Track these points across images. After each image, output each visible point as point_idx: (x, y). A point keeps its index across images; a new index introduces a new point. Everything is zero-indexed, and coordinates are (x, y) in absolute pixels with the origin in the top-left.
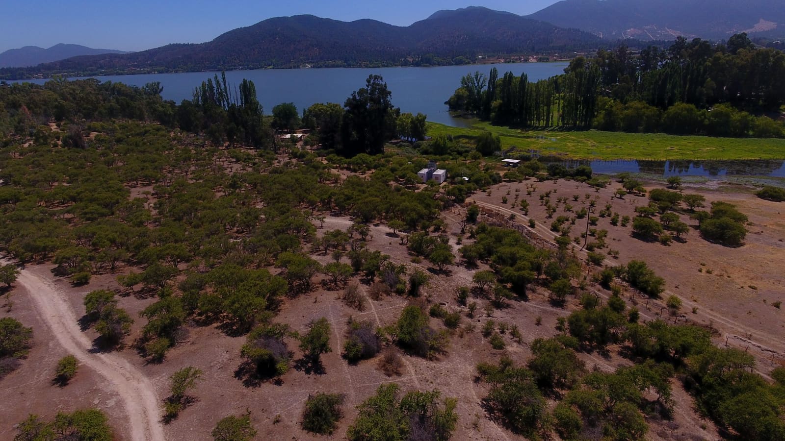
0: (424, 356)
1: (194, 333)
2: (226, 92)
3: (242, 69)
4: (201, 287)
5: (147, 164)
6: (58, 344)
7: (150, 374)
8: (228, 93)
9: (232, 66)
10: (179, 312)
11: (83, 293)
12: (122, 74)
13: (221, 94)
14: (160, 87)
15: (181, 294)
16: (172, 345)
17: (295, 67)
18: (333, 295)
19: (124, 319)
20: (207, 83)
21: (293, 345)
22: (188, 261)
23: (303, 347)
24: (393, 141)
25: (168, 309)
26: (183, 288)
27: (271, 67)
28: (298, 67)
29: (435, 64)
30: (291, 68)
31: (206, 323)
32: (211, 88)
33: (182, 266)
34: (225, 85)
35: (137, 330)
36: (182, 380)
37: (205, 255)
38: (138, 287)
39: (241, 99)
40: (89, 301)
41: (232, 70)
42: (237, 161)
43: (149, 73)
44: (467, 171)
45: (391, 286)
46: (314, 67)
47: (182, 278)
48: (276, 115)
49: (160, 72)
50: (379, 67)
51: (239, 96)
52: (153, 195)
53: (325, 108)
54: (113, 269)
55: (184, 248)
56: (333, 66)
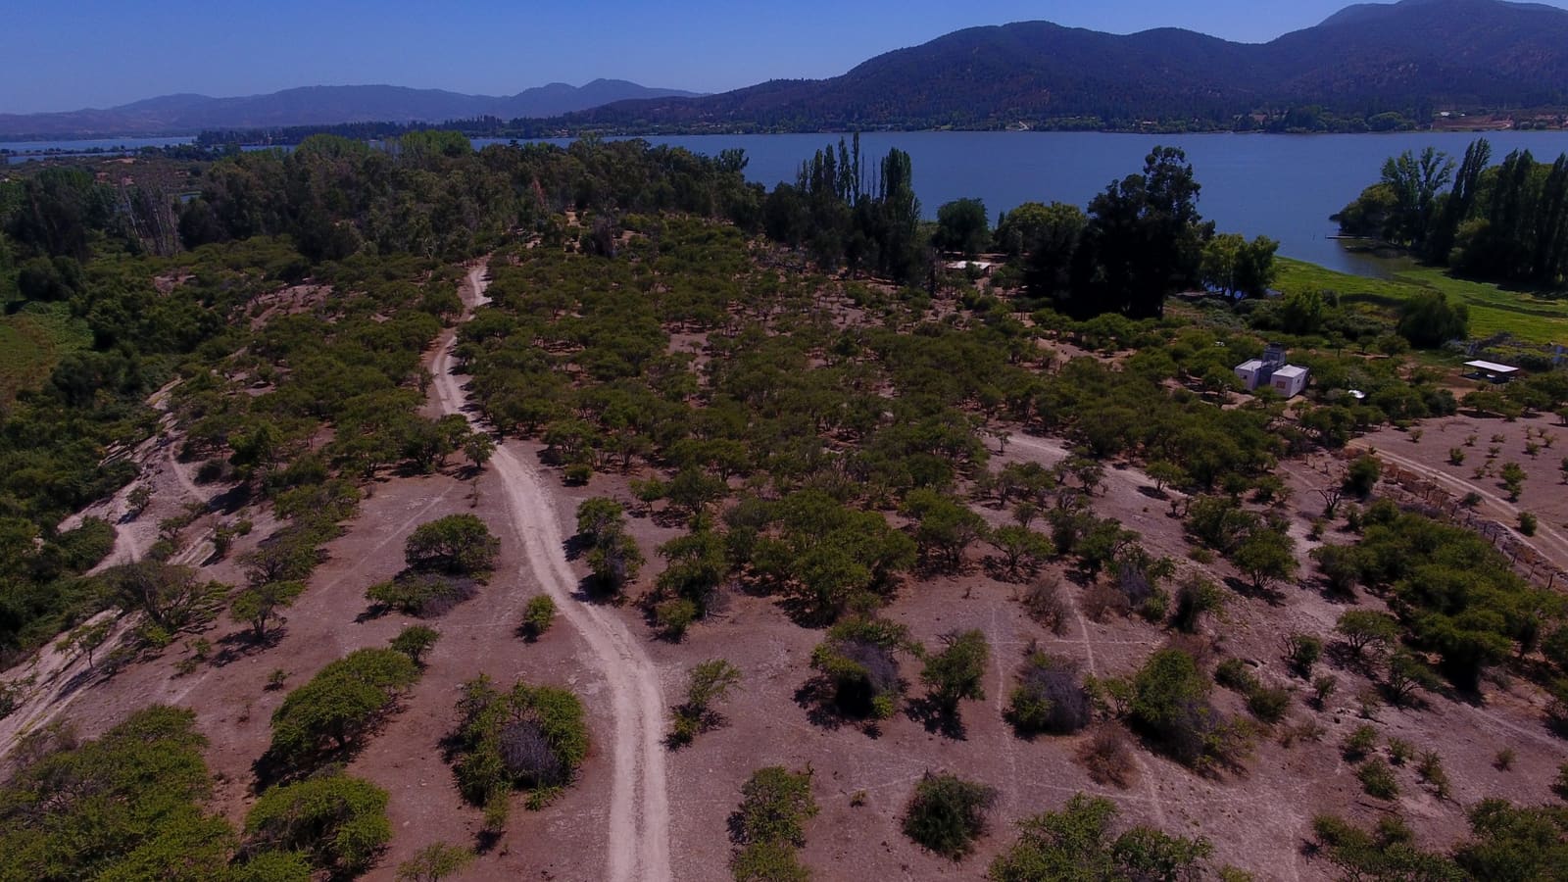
0: (1186, 762)
1: (738, 603)
2: (856, 173)
3: (891, 129)
4: (760, 525)
5: (704, 295)
6: (531, 574)
7: (657, 657)
8: (860, 174)
9: (874, 122)
10: (718, 562)
11: (577, 499)
12: (686, 133)
13: (845, 176)
14: (744, 159)
15: (725, 530)
16: (698, 616)
17: (995, 129)
18: (1005, 590)
19: (631, 554)
20: (824, 154)
21: (910, 668)
22: (744, 475)
23: (928, 676)
24: (1186, 294)
25: (702, 550)
26: (730, 519)
27: (948, 126)
28: (1003, 128)
29: (1323, 128)
30: (987, 130)
31: (761, 591)
32: (830, 162)
33: (734, 482)
34: (856, 158)
35: (647, 576)
36: (708, 679)
37: (776, 470)
38: (659, 505)
39: (882, 186)
40: (584, 512)
41: (872, 130)
42: (857, 305)
43: (729, 132)
44: (1364, 378)
45: (1133, 598)
46: (1035, 129)
47: (730, 502)
48: (943, 221)
49: (748, 132)
50: (1179, 132)
51: (878, 182)
52: (705, 349)
53: (1045, 212)
54: (627, 468)
55: (743, 450)
56: (1077, 128)
